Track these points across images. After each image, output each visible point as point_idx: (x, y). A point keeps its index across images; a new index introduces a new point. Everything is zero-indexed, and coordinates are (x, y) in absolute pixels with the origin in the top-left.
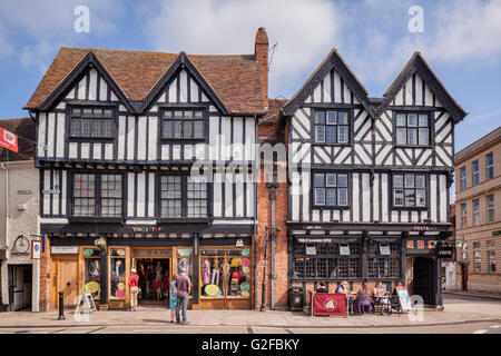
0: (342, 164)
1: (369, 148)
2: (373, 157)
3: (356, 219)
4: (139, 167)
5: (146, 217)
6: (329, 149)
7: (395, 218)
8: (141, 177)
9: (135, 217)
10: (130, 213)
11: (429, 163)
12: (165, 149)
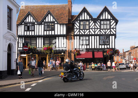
0: (87, 34)
1: (94, 30)
2: (95, 32)
3: (91, 47)
4: (39, 36)
5: (41, 48)
6: (83, 31)
7: (100, 47)
8: (40, 38)
9: (39, 48)
10: (38, 47)
11: (109, 33)
12: (45, 32)
